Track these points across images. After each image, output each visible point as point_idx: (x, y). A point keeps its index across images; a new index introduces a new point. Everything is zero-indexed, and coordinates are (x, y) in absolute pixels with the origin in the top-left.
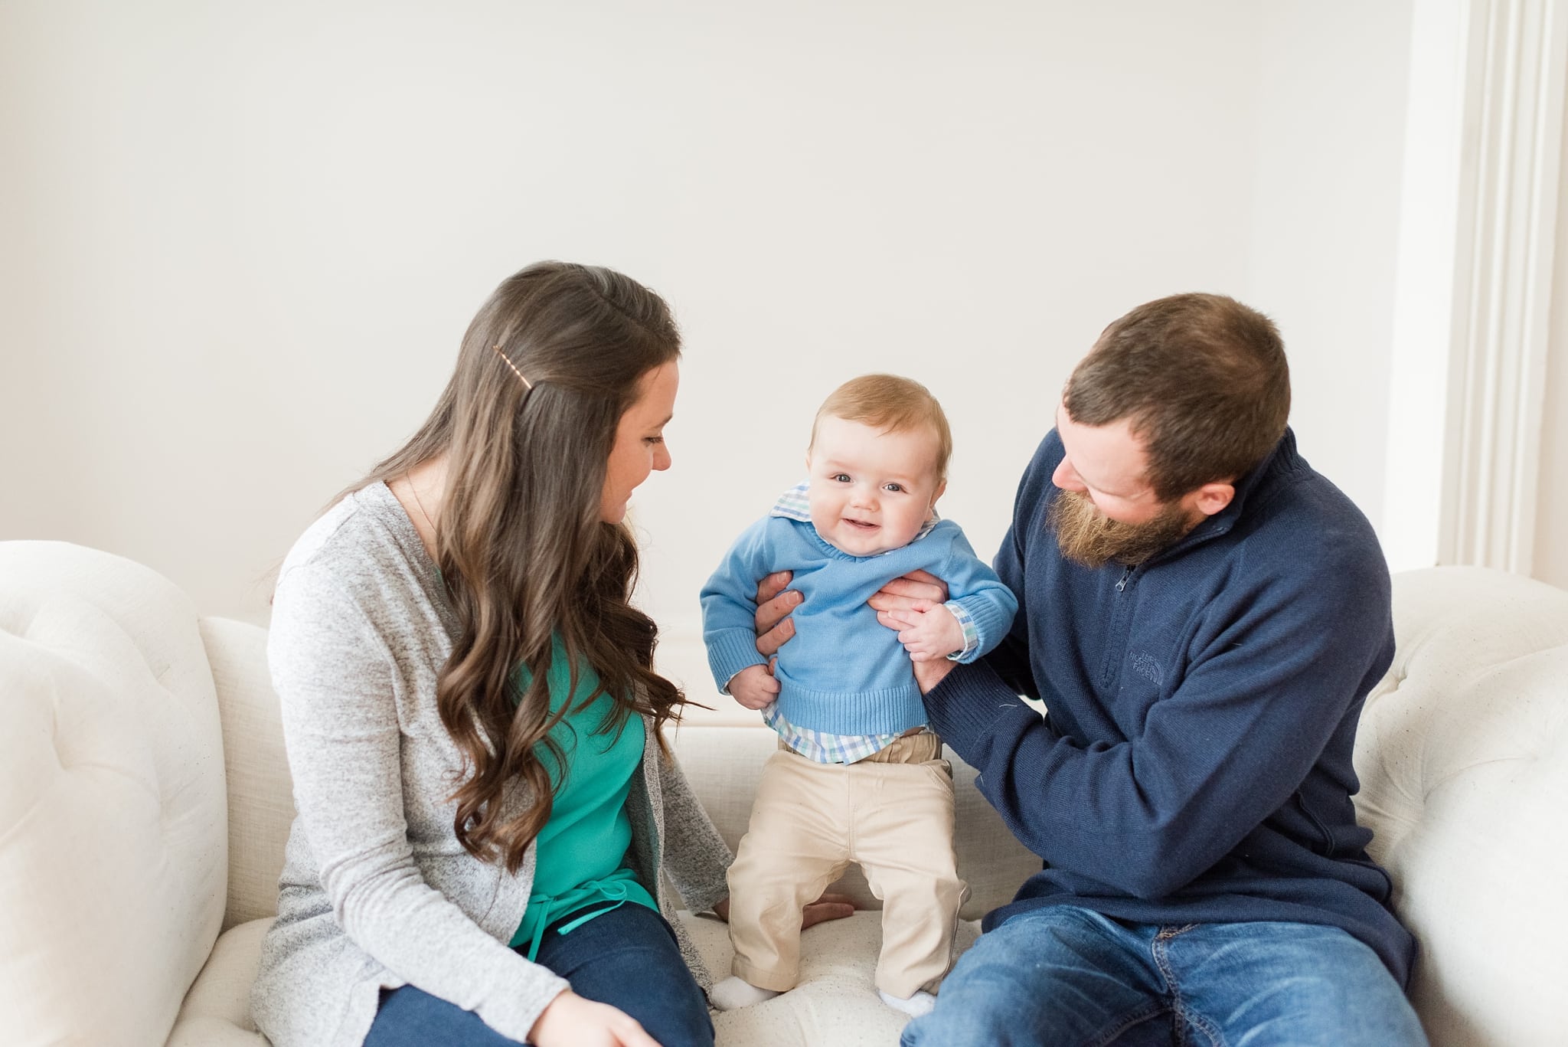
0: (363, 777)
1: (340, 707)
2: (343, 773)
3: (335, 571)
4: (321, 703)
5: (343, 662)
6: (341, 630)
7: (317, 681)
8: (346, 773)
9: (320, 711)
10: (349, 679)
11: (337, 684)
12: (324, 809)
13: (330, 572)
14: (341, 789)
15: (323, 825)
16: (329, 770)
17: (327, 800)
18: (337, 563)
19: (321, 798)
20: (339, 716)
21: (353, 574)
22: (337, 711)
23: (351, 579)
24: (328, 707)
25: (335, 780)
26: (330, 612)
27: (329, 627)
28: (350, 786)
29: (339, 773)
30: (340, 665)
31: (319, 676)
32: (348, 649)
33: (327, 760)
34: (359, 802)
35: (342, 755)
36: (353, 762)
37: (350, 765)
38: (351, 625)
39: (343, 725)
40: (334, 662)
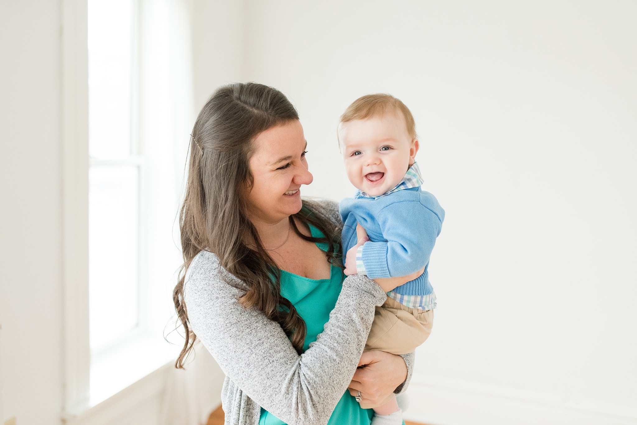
0: (279, 355)
1: (248, 328)
2: (269, 359)
3: (203, 274)
4: (237, 332)
5: (234, 308)
6: (223, 295)
7: (228, 324)
8: (270, 359)
9: (240, 337)
10: (242, 314)
11: (238, 319)
12: (270, 386)
13: (202, 275)
14: (272, 368)
15: (274, 396)
16: (261, 363)
18: (202, 270)
19: (265, 382)
20: (250, 332)
21: (212, 271)
22: (248, 330)
23: (213, 273)
24: (242, 332)
25: (267, 366)
26: (213, 292)
27: (217, 298)
28: (275, 364)
29: (267, 361)
30: (233, 310)
31: (228, 321)
34: (283, 369)
35: (263, 351)
36: (270, 351)
37: (270, 353)
39: (255, 335)
40: (231, 311)
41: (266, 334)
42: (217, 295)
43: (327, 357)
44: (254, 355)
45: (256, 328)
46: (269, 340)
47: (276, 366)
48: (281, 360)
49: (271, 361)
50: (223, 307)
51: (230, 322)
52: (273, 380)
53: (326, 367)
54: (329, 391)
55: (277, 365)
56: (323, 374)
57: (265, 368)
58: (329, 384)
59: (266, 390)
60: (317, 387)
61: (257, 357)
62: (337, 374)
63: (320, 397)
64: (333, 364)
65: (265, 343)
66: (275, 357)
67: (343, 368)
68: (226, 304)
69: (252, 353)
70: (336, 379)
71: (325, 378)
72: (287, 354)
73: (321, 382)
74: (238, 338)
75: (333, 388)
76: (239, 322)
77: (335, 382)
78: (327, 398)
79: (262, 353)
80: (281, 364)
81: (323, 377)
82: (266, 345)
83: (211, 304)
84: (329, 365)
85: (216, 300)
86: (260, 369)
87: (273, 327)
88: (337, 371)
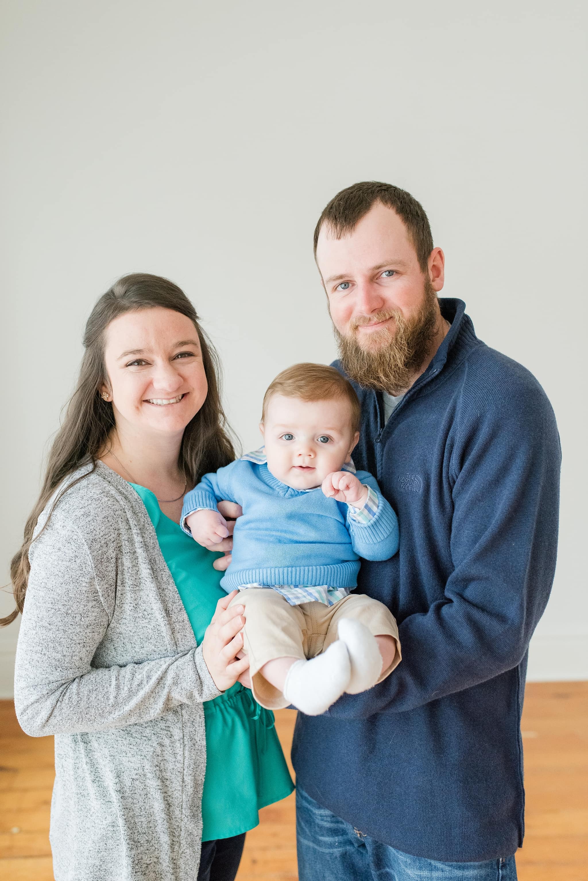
0: (54, 654)
4: (41, 599)
6: (67, 551)
8: (44, 650)
12: (26, 669)
14: (39, 659)
15: (23, 679)
16: (34, 645)
17: (29, 664)
19: (26, 662)
20: (50, 609)
23: (76, 513)
29: (40, 649)
30: (60, 574)
31: (45, 581)
32: (68, 564)
33: (34, 638)
36: (50, 643)
37: (48, 645)
38: (73, 547)
41: (60, 624)
42: (62, 547)
43: (105, 689)
44: (34, 632)
45: (57, 610)
46: (57, 632)
47: (44, 661)
48: (53, 661)
49: (43, 653)
50: (56, 563)
51: (46, 584)
52: (32, 669)
53: (94, 696)
54: (75, 717)
55: (46, 662)
56: (85, 699)
57: (34, 652)
58: (81, 712)
59: (21, 668)
60: (68, 704)
61: (35, 636)
62: (97, 712)
63: (61, 715)
64: (102, 700)
65: (51, 632)
66: (49, 653)
67: (108, 713)
68: (60, 562)
69: (34, 628)
70: (92, 714)
71: (82, 704)
72: (64, 661)
73: (76, 703)
74: (37, 603)
75: (81, 719)
76: (52, 590)
77: (88, 716)
78: (67, 720)
79: (41, 638)
80: (50, 665)
81: (82, 701)
82: (50, 634)
83: (50, 551)
84: (100, 697)
85: (57, 551)
86: (30, 649)
87: (72, 623)
88: (100, 709)
